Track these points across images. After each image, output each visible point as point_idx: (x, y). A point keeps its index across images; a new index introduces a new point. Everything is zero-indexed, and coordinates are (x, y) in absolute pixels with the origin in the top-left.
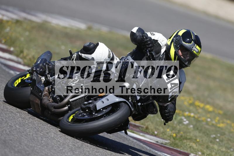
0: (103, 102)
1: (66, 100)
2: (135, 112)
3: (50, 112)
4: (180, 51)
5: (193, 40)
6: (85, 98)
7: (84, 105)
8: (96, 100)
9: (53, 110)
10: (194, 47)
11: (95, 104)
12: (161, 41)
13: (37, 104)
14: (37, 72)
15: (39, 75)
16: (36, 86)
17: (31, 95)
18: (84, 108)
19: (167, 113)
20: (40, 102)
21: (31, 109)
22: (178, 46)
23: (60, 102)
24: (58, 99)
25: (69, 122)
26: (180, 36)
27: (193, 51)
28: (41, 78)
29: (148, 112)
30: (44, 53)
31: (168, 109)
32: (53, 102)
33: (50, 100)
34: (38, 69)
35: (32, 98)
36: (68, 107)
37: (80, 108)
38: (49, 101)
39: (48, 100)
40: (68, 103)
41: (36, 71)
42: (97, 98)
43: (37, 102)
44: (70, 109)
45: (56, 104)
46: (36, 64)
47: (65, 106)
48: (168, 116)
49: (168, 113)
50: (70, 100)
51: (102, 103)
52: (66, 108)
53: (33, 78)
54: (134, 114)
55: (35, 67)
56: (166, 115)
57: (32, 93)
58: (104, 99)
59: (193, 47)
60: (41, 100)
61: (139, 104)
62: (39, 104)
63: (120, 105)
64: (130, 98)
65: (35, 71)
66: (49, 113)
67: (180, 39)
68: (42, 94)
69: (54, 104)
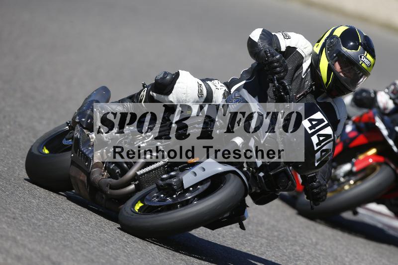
0: (195, 174)
1: (131, 173)
2: (256, 189)
3: (104, 196)
4: (337, 63)
5: (360, 44)
6: (165, 168)
7: (163, 180)
8: (183, 170)
9: (109, 191)
10: (363, 57)
11: (180, 177)
12: (302, 48)
13: (82, 182)
14: (81, 125)
15: (85, 131)
16: (80, 151)
17: (72, 166)
18: (162, 186)
19: (316, 188)
20: (86, 178)
21: (74, 191)
22: (335, 55)
23: (121, 177)
24: (118, 172)
25: (135, 213)
26: (337, 38)
27: (360, 63)
28: (88, 136)
29: (278, 188)
30: (95, 91)
31: (317, 180)
32: (109, 178)
33: (103, 173)
34: (83, 120)
35: (74, 171)
36: (135, 185)
37: (155, 186)
38: (103, 175)
39: (101, 174)
40: (135, 178)
41: (80, 123)
42: (186, 167)
43: (81, 178)
44: (138, 188)
45: (114, 181)
46: (81, 111)
47: (130, 184)
48: (318, 193)
49: (319, 187)
50: (139, 173)
51: (193, 176)
52: (132, 187)
53: (75, 136)
54: (254, 192)
55: (78, 116)
56: (315, 191)
57: (73, 163)
58: (196, 169)
59: (361, 57)
60: (88, 174)
61: (261, 174)
62: (86, 181)
63: (225, 178)
64: (245, 165)
65: (78, 123)
66: (103, 198)
67: (338, 42)
68: (90, 164)
69: (110, 181)
